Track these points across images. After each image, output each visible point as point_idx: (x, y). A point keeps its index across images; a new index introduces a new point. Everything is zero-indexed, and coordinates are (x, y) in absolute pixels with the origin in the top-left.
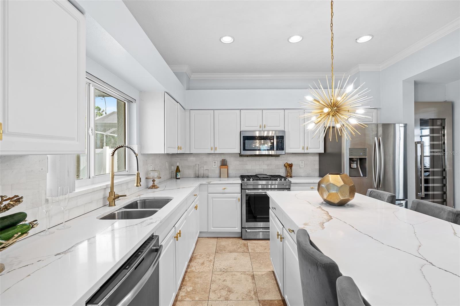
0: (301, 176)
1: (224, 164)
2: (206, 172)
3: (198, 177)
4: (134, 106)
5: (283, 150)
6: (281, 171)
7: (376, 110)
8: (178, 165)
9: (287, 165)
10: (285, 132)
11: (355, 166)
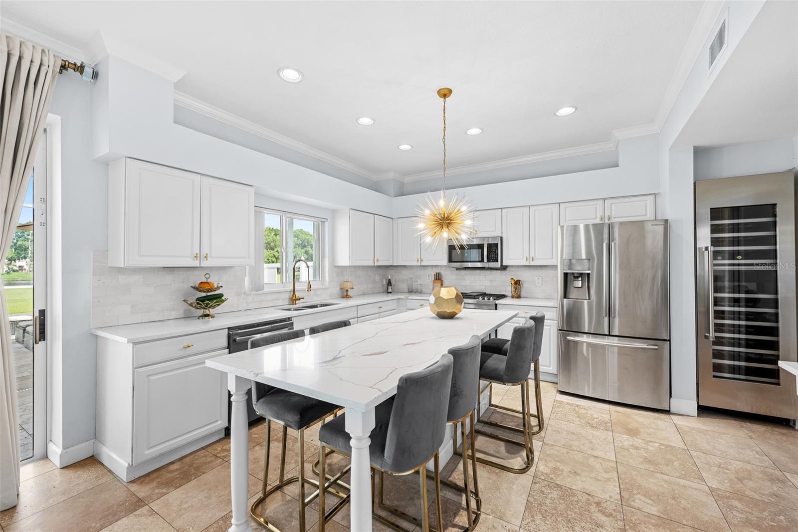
0: (537, 298)
1: (438, 277)
3: (411, 292)
4: (327, 224)
5: (497, 261)
6: (508, 290)
7: (652, 197)
8: (389, 278)
9: (513, 282)
10: (501, 238)
11: (579, 283)
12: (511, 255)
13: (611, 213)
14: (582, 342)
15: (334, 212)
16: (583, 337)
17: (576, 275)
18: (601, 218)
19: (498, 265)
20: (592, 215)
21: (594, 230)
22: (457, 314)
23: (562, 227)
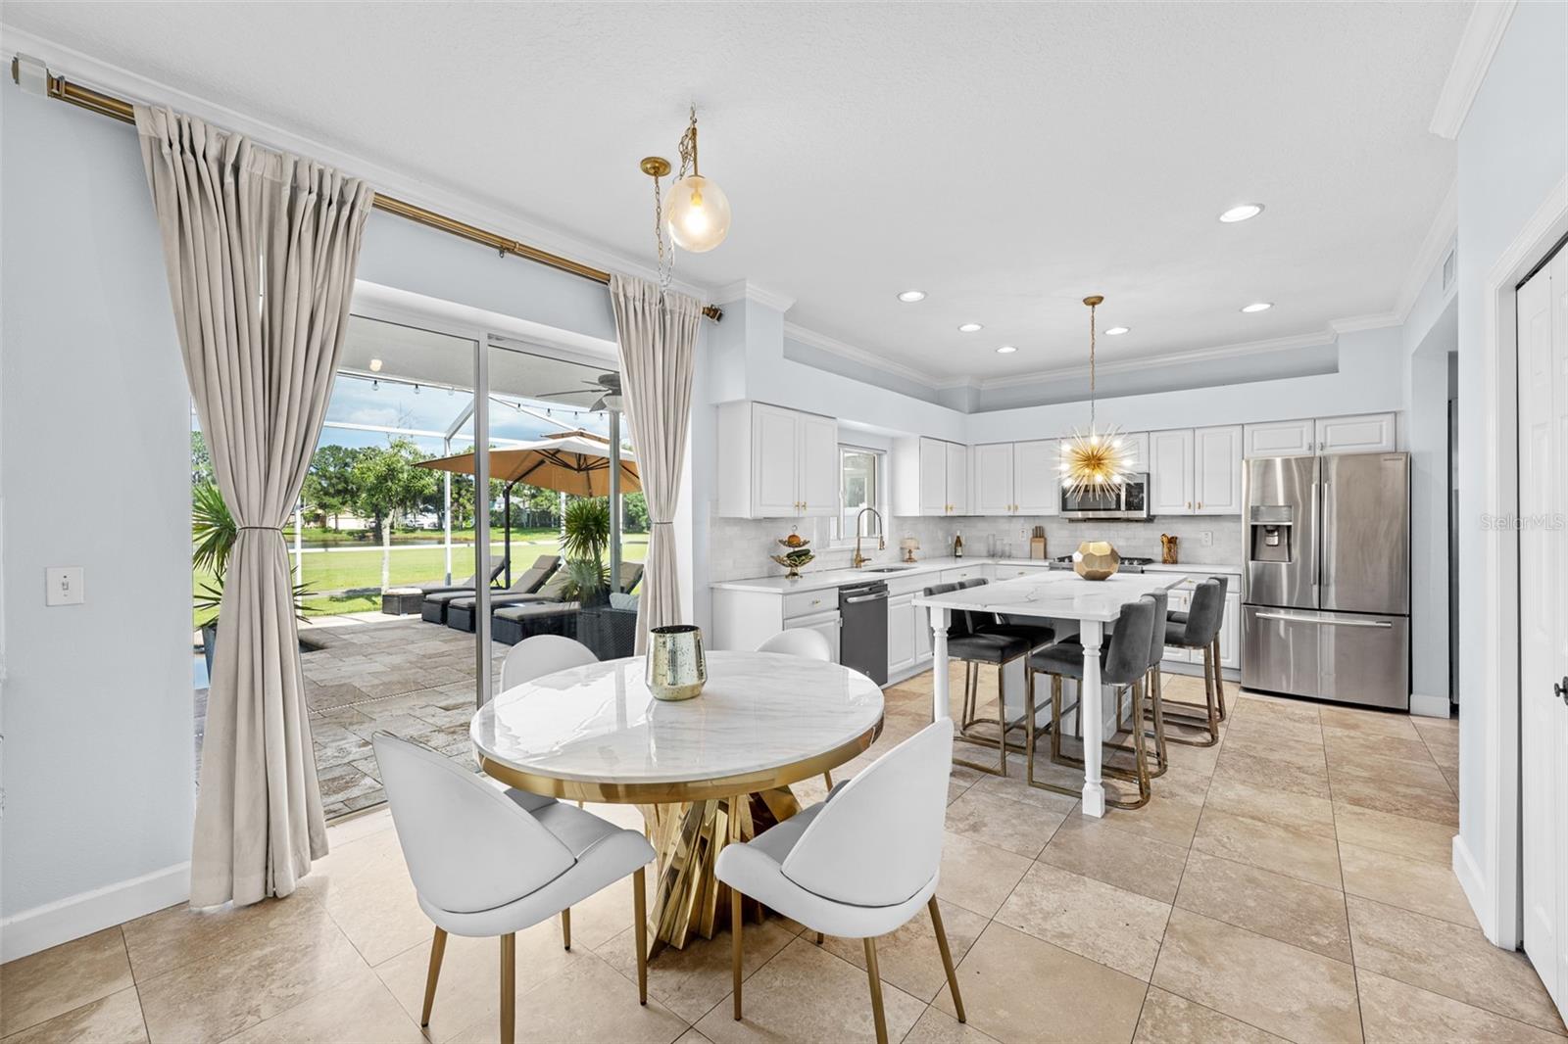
0: (1206, 562)
1: (1039, 534)
2: (1007, 548)
3: (993, 556)
4: (885, 459)
5: (1142, 509)
6: (1158, 551)
7: (1391, 417)
8: (958, 534)
9: (1165, 539)
10: (1148, 475)
11: (1275, 540)
12: (1164, 500)
13: (1326, 439)
14: (1279, 620)
15: (894, 440)
16: (1279, 613)
17: (1269, 528)
18: (1310, 447)
19: (1143, 514)
20: (1296, 443)
21: (1298, 466)
22: (1111, 574)
23: (1248, 462)
